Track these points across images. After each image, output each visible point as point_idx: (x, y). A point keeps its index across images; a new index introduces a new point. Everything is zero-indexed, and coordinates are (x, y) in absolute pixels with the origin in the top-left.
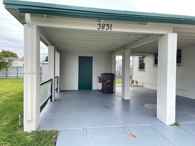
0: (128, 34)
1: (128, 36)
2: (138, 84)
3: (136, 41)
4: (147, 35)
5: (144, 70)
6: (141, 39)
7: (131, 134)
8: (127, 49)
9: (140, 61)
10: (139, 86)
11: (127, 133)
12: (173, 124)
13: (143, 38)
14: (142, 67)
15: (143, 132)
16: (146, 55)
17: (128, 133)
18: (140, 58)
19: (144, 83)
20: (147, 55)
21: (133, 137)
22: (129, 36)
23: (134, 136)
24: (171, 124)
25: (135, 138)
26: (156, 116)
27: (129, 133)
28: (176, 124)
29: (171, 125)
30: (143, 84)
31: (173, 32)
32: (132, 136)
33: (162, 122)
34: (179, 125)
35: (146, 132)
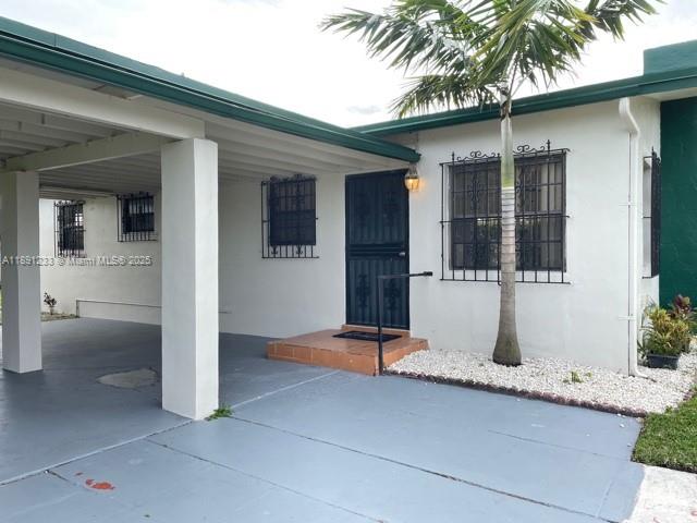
0: (43, 116)
1: (40, 124)
2: (58, 309)
3: (68, 144)
4: (117, 132)
5: (82, 252)
6: (91, 139)
7: (89, 482)
8: (23, 170)
9: (62, 219)
10: (64, 317)
11: (75, 484)
12: (213, 413)
13: (99, 138)
14: (70, 240)
15: (132, 462)
16: (87, 196)
17: (78, 483)
18: (62, 208)
19: (81, 304)
20: (94, 197)
21: (101, 491)
22: (43, 122)
23: (105, 486)
24: (208, 416)
25: (108, 490)
26: (159, 405)
27: (81, 481)
28: (221, 413)
29: (208, 419)
30: (77, 308)
31: (208, 137)
32: (94, 487)
33: (180, 418)
34: (229, 412)
35: (139, 461)
